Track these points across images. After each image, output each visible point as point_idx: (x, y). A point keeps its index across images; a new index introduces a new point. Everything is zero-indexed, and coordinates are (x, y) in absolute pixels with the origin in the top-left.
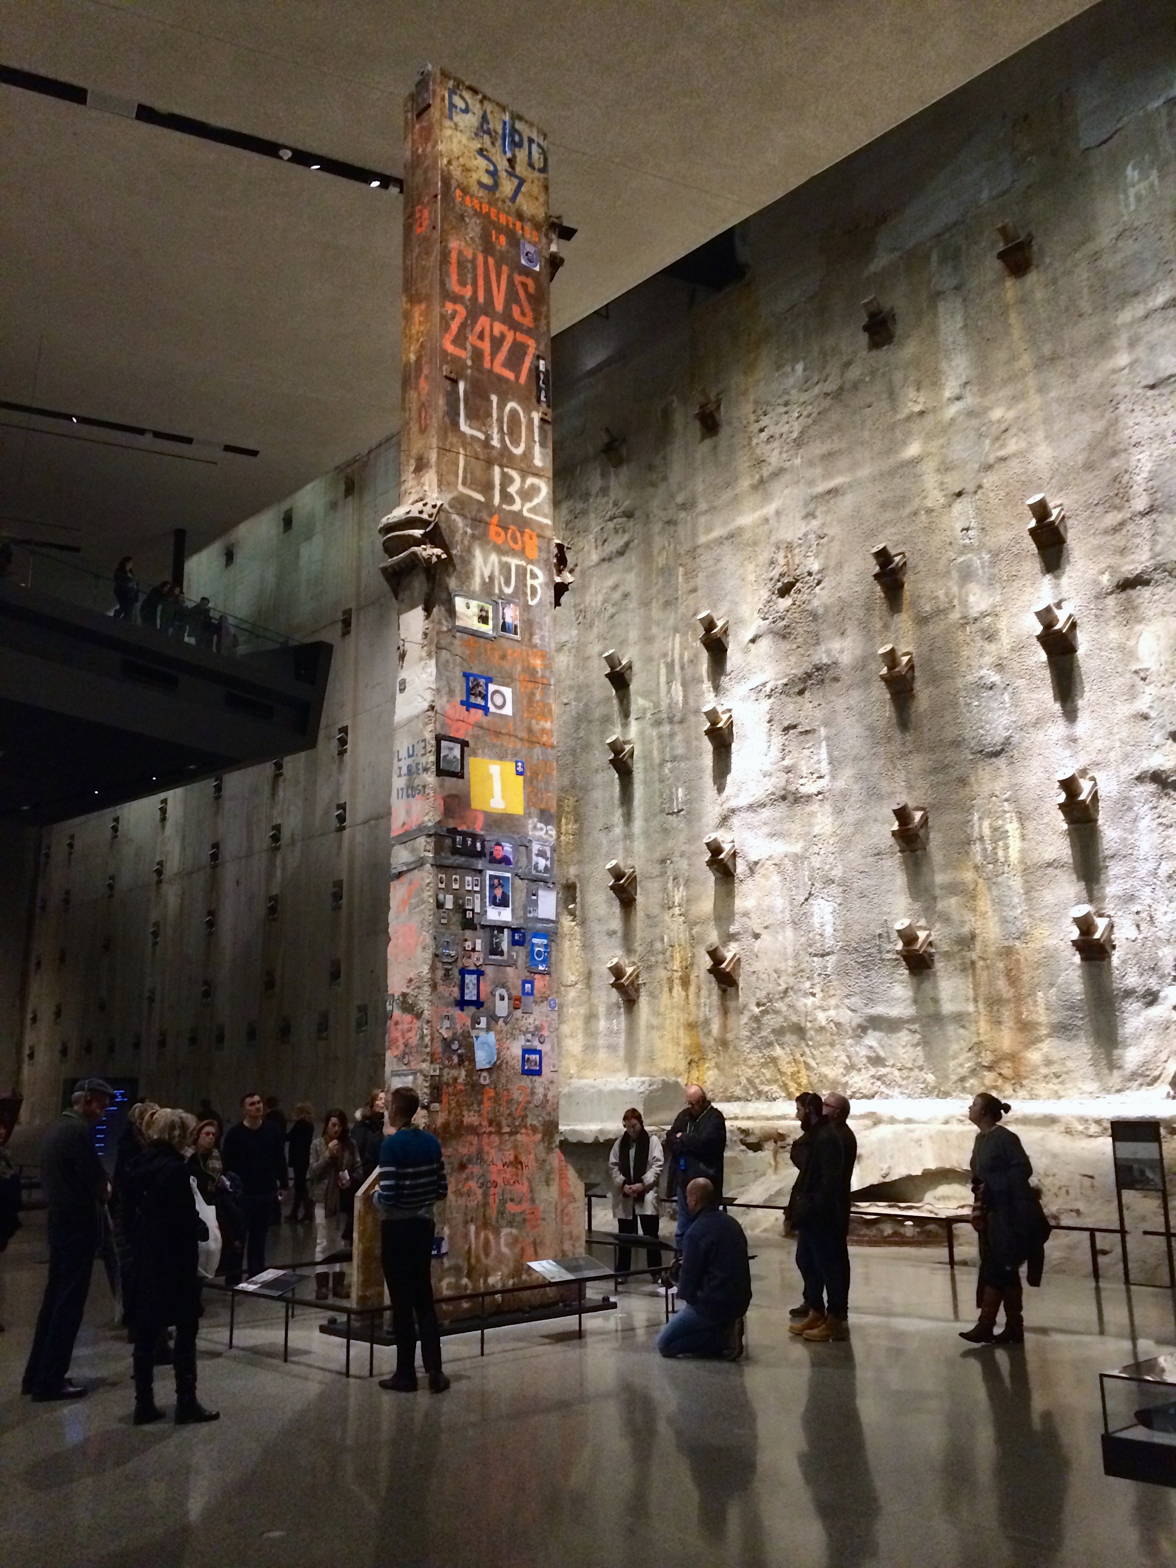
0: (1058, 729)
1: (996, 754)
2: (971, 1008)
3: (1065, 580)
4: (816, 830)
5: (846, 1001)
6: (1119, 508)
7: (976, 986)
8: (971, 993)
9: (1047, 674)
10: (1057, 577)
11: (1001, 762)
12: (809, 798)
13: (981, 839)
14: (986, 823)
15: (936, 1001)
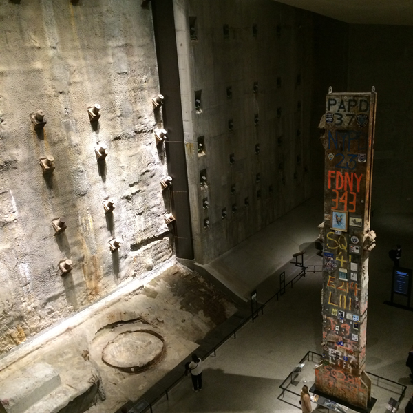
0: (101, 185)
1: (84, 195)
2: (84, 279)
3: (100, 135)
4: (16, 236)
5: (38, 298)
6: (112, 113)
7: (84, 272)
8: (83, 275)
9: (97, 167)
10: (97, 133)
11: (85, 197)
12: (11, 223)
13: (82, 224)
14: (83, 219)
15: (72, 282)
